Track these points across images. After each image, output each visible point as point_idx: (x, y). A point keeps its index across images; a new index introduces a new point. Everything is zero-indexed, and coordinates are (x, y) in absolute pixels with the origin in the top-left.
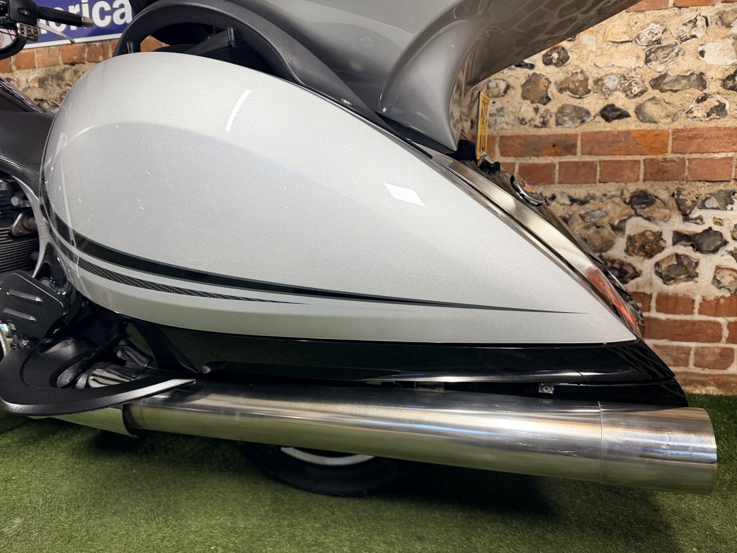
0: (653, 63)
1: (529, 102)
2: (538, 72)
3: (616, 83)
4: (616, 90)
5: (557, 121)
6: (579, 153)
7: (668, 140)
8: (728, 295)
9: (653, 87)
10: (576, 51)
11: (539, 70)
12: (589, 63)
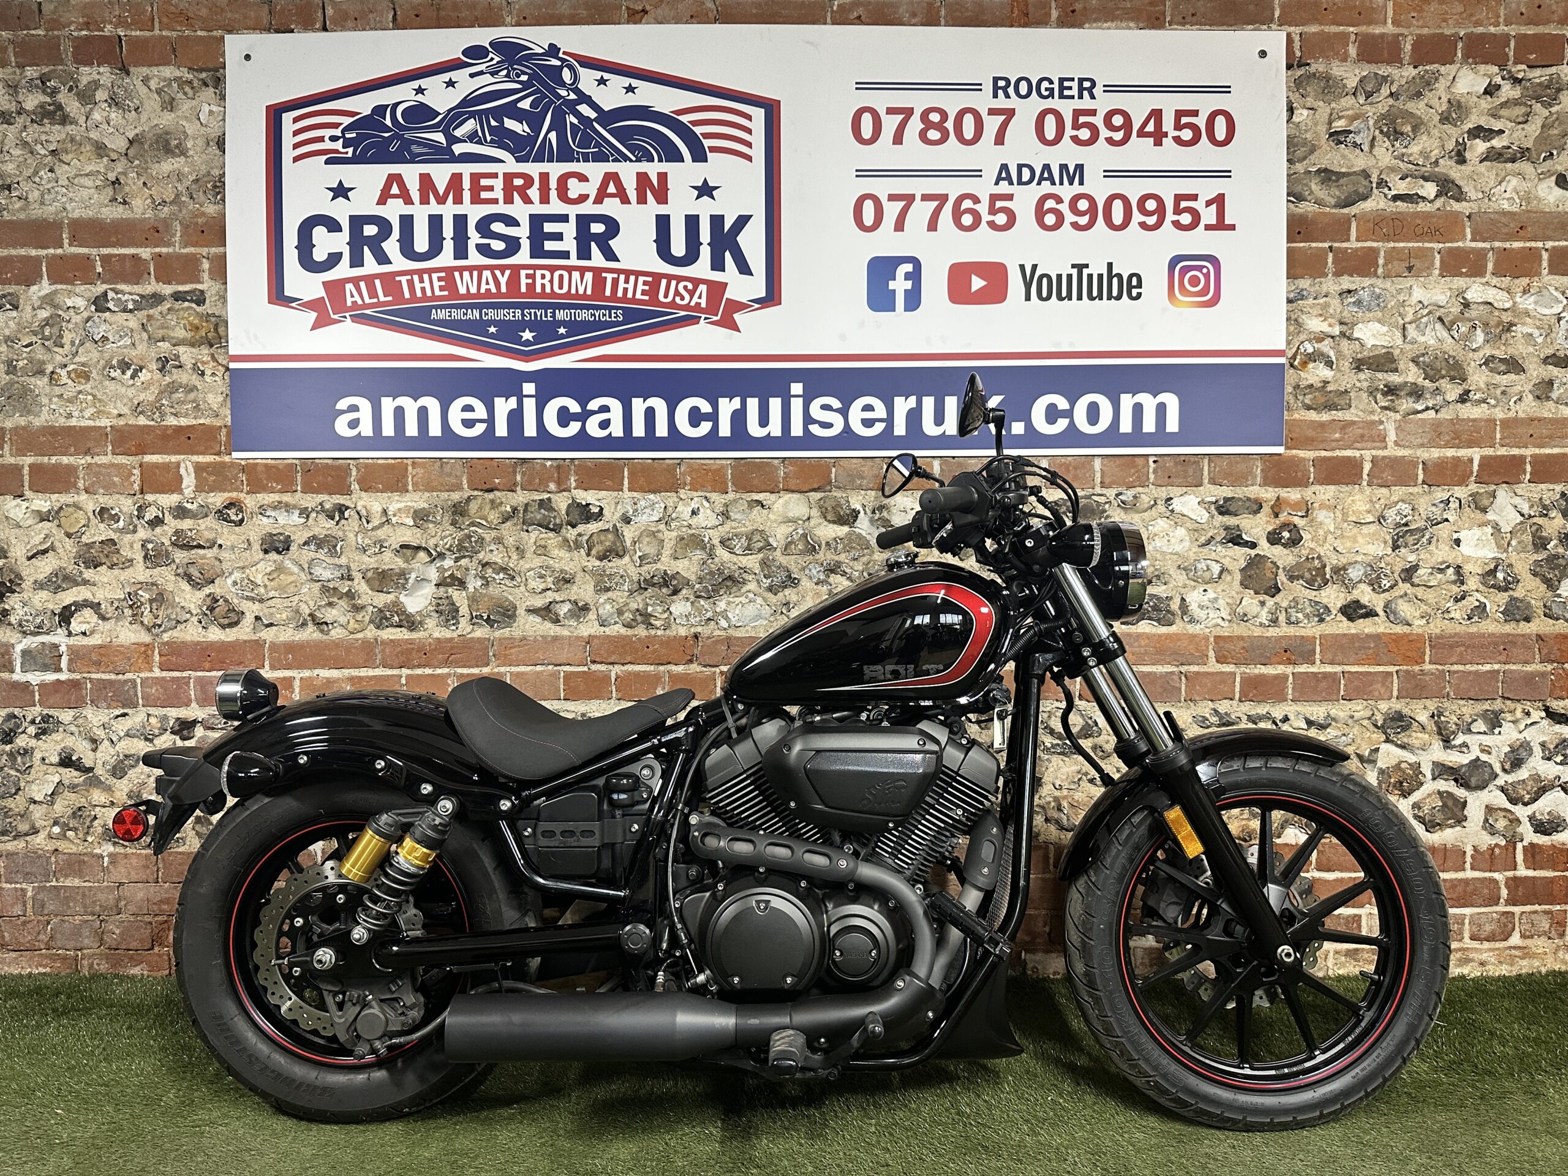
0: (1403, 550)
1: (1252, 592)
2: (1262, 553)
3: (1361, 573)
4: (1360, 581)
5: (1288, 619)
6: (1318, 662)
7: (1425, 648)
8: (1503, 843)
9: (1403, 581)
10: (1311, 529)
11: (1263, 550)
12: (1327, 546)
